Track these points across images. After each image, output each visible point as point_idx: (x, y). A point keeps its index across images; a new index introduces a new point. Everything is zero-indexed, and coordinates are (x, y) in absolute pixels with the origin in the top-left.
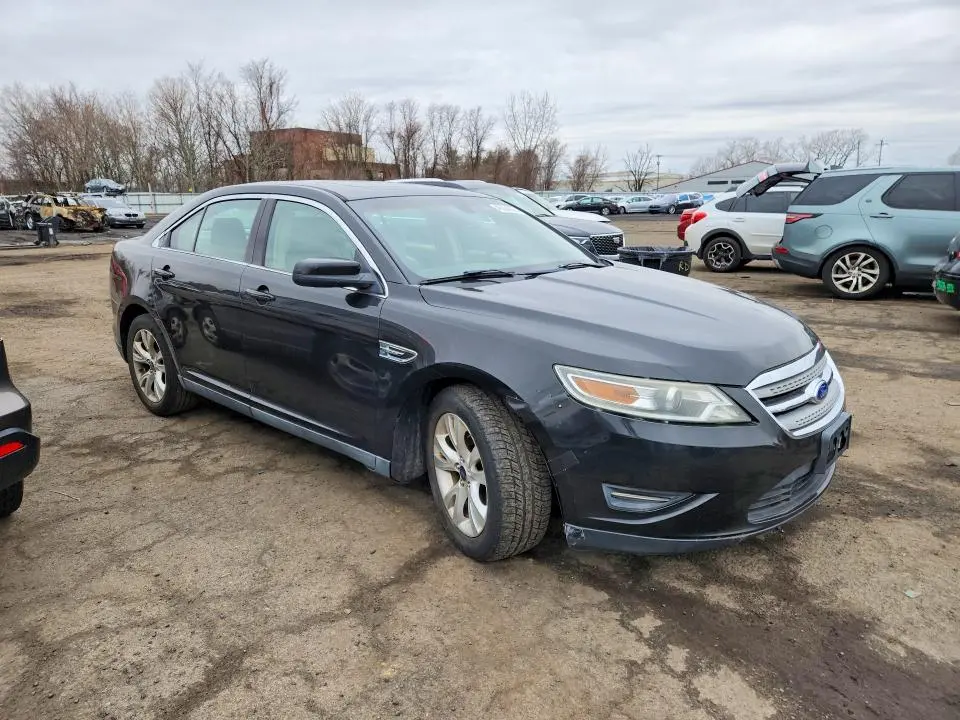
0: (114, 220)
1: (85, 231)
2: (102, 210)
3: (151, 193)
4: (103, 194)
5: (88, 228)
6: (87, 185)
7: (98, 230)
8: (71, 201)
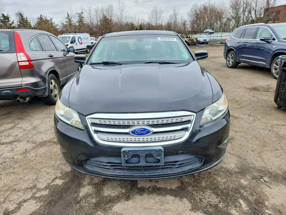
0: (200, 42)
1: (192, 45)
2: (196, 39)
3: (221, 33)
4: (207, 34)
5: (192, 44)
6: (204, 31)
7: (194, 44)
8: (191, 37)
